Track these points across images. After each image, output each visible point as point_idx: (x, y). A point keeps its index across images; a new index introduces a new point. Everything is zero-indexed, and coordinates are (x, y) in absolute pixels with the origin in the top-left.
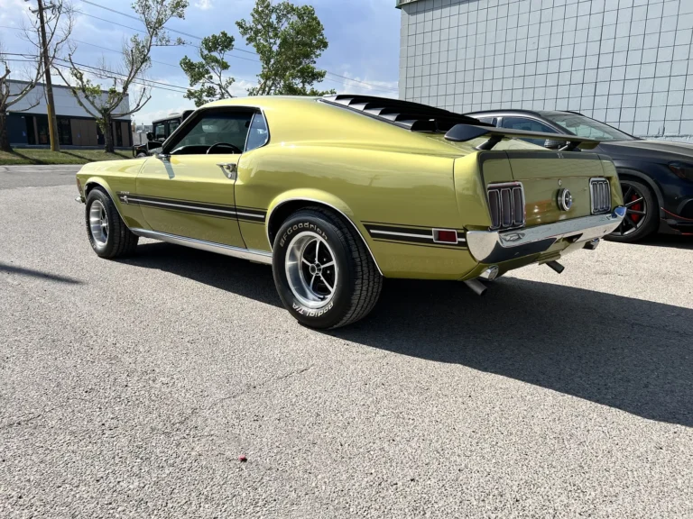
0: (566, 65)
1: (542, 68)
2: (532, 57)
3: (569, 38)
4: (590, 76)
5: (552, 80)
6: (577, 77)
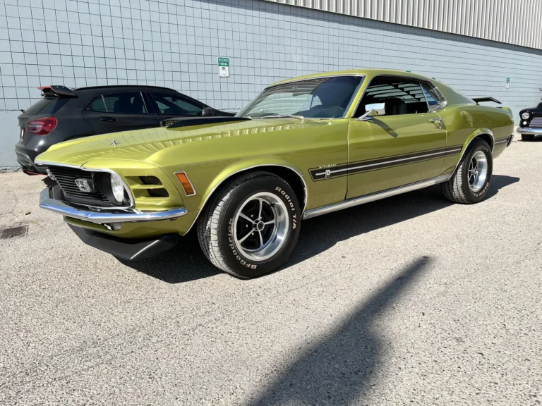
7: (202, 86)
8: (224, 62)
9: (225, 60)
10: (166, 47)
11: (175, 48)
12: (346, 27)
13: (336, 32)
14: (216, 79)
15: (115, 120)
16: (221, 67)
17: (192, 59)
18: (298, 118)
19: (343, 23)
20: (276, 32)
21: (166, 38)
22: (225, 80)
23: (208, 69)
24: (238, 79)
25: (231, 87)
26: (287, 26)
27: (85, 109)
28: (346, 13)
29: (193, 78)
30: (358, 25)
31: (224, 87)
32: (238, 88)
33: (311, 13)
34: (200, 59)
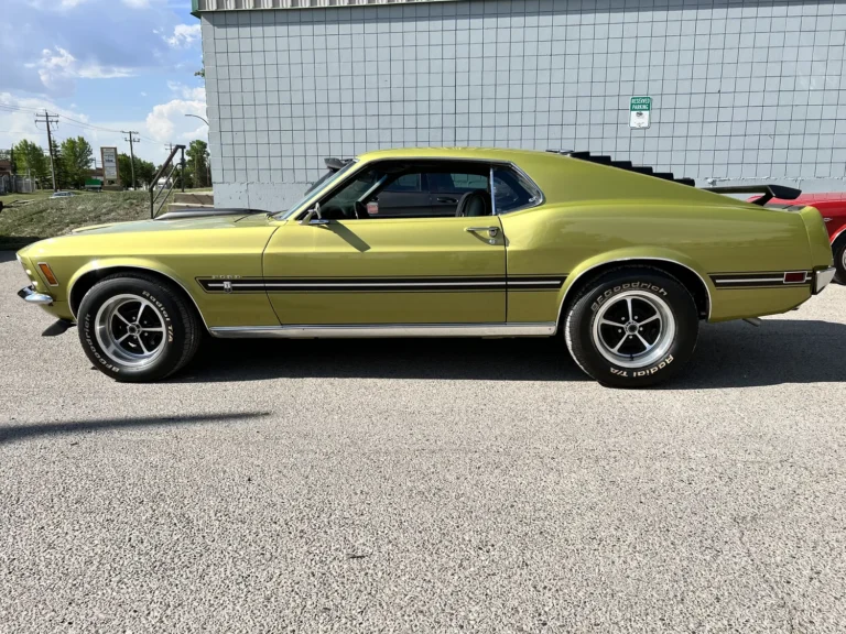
0: (423, 108)
1: (397, 108)
2: (384, 96)
3: (423, 80)
4: (449, 121)
5: (410, 122)
6: (436, 121)
8: (642, 104)
9: (644, 101)
14: (624, 131)
16: (634, 113)
17: (584, 104)
22: (641, 133)
23: (611, 116)
24: (666, 130)
29: (583, 132)
32: (665, 144)
34: (598, 103)
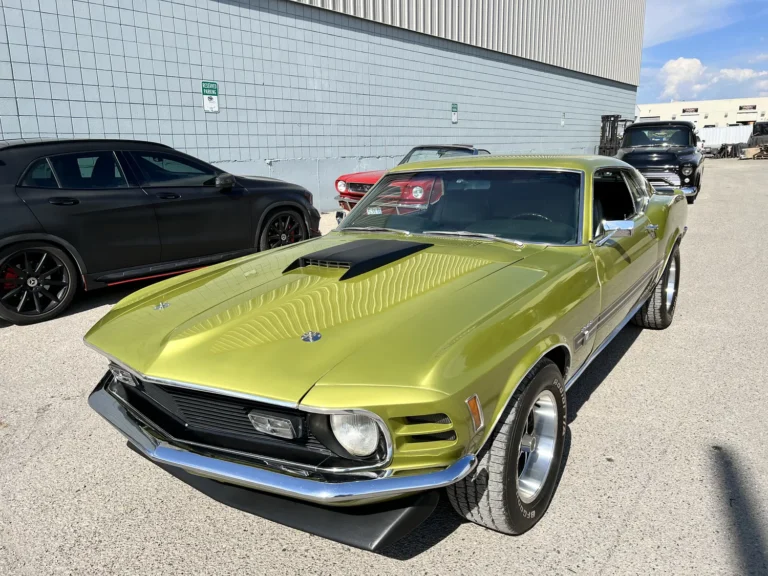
7: (178, 127)
8: (210, 89)
9: (212, 86)
10: (118, 64)
11: (132, 65)
12: (377, 39)
13: (365, 47)
14: (200, 115)
15: (76, 202)
16: (206, 97)
17: (161, 83)
18: (512, 244)
19: (374, 34)
20: (284, 44)
21: (116, 48)
22: (212, 117)
23: (187, 99)
24: (232, 116)
25: (223, 128)
26: (299, 35)
27: (20, 186)
28: (377, 20)
29: (164, 113)
30: (393, 38)
31: (212, 128)
32: (233, 128)
33: (331, 18)
34: (174, 84)
